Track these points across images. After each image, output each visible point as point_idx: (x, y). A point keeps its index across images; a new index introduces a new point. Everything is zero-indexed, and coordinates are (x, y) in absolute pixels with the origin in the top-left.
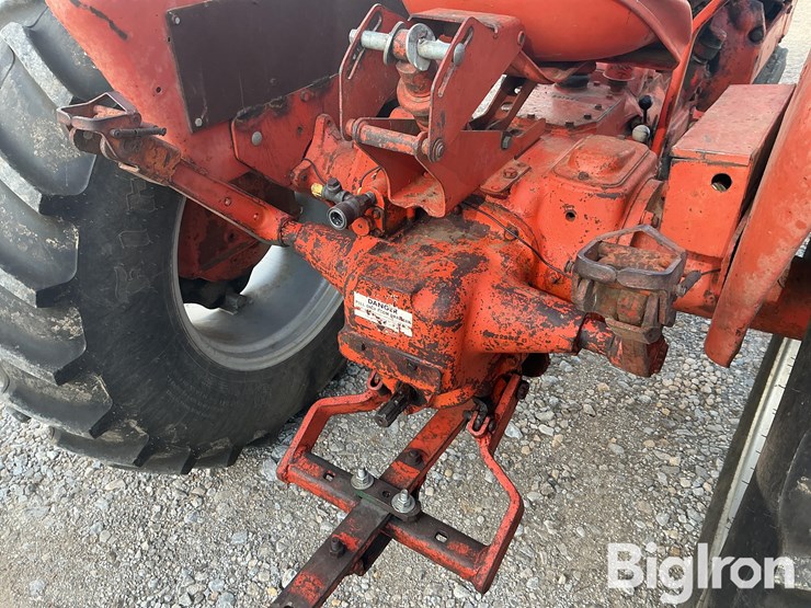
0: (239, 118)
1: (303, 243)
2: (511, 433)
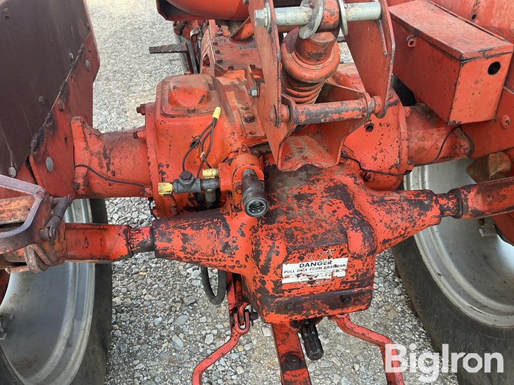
0: (35, 150)
1: (167, 245)
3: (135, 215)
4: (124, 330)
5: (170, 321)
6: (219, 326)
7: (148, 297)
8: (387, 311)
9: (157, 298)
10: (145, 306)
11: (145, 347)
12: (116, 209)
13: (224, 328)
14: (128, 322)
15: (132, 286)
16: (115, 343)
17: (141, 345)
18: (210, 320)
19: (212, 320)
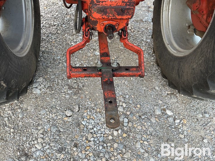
2: (97, 54)
3: (52, 22)
4: (45, 59)
5: (63, 58)
6: (82, 62)
7: (55, 50)
8: (147, 64)
9: (59, 50)
10: (54, 53)
11: (53, 65)
12: (45, 20)
13: (84, 62)
14: (47, 57)
15: (49, 46)
16: (41, 63)
17: (51, 64)
18: (79, 59)
19: (80, 60)
